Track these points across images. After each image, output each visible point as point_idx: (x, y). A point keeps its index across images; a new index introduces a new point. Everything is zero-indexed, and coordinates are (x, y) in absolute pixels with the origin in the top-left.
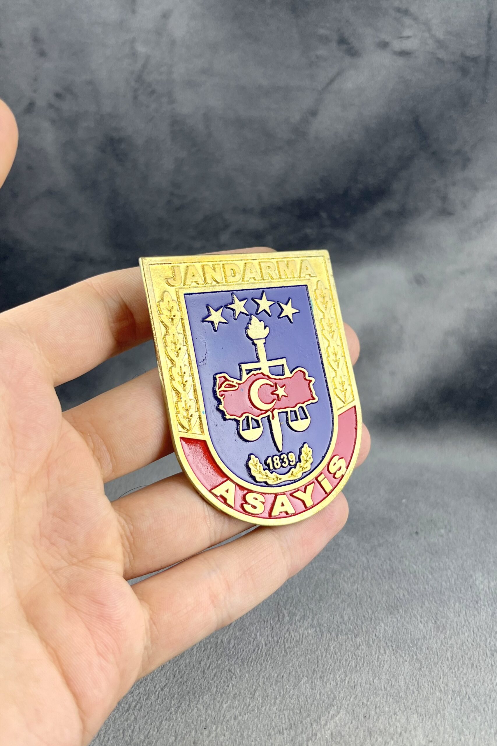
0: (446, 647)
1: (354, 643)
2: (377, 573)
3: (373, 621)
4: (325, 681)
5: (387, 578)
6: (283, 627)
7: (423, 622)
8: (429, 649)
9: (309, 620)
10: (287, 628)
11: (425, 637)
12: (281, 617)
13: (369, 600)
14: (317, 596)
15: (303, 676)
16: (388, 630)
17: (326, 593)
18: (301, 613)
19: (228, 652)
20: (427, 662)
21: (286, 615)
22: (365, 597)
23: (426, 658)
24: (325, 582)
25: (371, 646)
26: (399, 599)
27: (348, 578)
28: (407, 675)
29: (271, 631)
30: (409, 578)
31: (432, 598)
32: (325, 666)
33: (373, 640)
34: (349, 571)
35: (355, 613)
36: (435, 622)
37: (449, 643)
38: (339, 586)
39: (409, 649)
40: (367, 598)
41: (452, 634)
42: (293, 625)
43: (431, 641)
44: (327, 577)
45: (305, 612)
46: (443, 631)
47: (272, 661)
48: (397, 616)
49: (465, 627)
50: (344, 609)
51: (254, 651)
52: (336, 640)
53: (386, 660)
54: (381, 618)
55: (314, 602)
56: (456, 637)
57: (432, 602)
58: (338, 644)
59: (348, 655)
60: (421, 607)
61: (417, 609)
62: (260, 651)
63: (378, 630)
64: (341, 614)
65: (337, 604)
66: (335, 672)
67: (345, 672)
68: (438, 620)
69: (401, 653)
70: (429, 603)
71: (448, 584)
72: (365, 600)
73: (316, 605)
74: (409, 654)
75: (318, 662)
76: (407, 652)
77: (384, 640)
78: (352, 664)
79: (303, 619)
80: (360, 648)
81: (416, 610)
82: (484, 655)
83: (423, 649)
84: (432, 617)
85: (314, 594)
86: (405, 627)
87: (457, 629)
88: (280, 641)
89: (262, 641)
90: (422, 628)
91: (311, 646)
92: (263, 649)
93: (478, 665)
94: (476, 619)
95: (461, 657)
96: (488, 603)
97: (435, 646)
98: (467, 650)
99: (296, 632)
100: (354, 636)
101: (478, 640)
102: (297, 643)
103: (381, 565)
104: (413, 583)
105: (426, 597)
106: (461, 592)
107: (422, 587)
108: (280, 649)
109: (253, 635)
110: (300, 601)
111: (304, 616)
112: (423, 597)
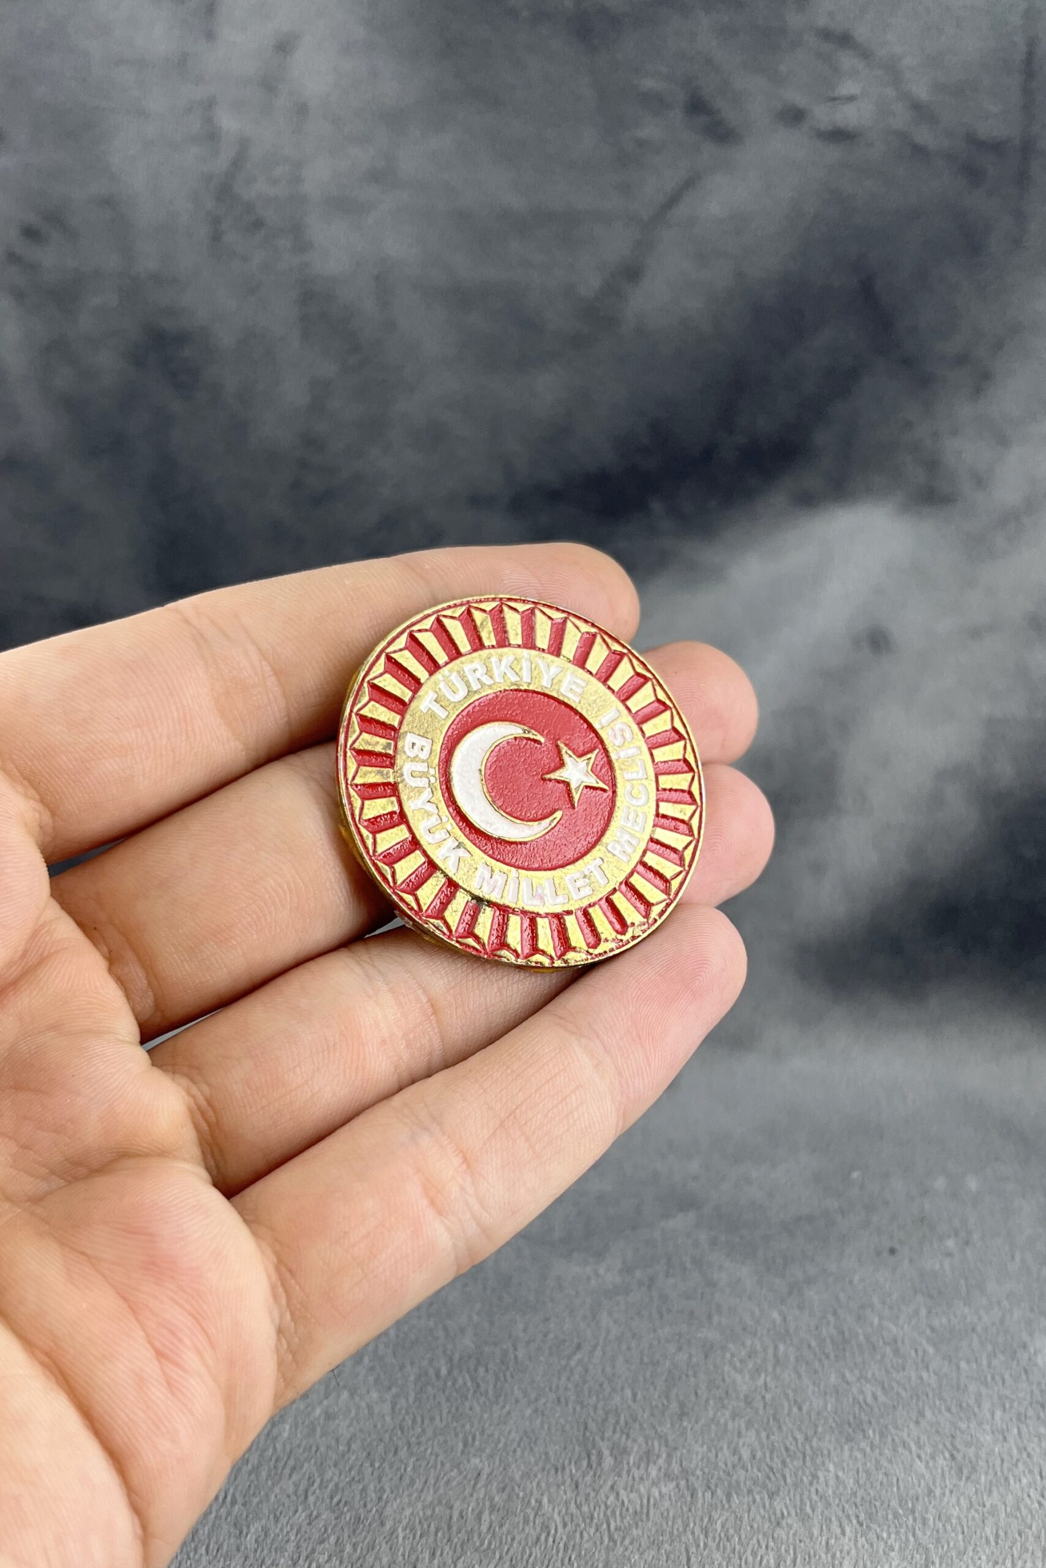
0: (981, 1514)
1: (768, 1512)
2: (809, 1346)
3: (808, 1458)
5: (832, 1356)
6: (602, 1482)
7: (923, 1456)
8: (943, 1518)
9: (661, 1462)
10: (610, 1483)
11: (931, 1491)
12: (594, 1458)
13: (795, 1410)
14: (674, 1406)
16: (844, 1477)
17: (693, 1398)
18: (640, 1446)
19: (478, 1544)
20: (940, 1549)
21: (606, 1452)
22: (786, 1404)
23: (938, 1540)
24: (690, 1373)
25: (809, 1517)
26: (864, 1406)
27: (741, 1361)
29: (573, 1491)
30: (884, 1355)
31: (940, 1400)
33: (813, 1502)
34: (744, 1345)
35: (765, 1440)
36: (952, 1455)
37: (988, 1505)
38: (723, 1380)
39: (896, 1521)
40: (790, 1405)
41: (991, 1482)
42: (624, 1475)
43: (946, 1499)
44: (694, 1360)
45: (650, 1443)
46: (973, 1477)
47: (582, 1562)
48: (863, 1445)
49: (1020, 1464)
50: (739, 1433)
51: (538, 1539)
52: (727, 1506)
53: (846, 1548)
54: (826, 1452)
55: (668, 1420)
56: (1002, 1489)
57: (940, 1411)
58: (733, 1515)
59: (758, 1541)
60: (917, 1423)
61: (908, 1427)
62: (551, 1540)
63: (822, 1479)
64: (733, 1446)
65: (722, 1421)
68: (958, 1451)
69: (879, 1530)
70: (933, 1414)
71: (974, 1366)
72: (786, 1412)
73: (673, 1425)
74: (897, 1533)
75: (689, 1560)
76: (893, 1530)
77: (837, 1501)
78: (768, 1561)
79: (645, 1460)
80: (784, 1523)
81: (906, 1430)
83: (929, 1520)
84: (944, 1445)
85: (665, 1402)
86: (883, 1470)
87: (1002, 1471)
88: (596, 1515)
89: (556, 1516)
90: (923, 1470)
91: (670, 1523)
92: (558, 1534)
95: (1017, 1536)
97: (955, 1512)
98: (1029, 1517)
99: (632, 1491)
100: (766, 1496)
102: (637, 1518)
103: (817, 1328)
104: (892, 1366)
105: (925, 1398)
106: (1004, 1383)
107: (913, 1375)
108: (598, 1534)
109: (533, 1502)
110: (636, 1419)
111: (648, 1453)
112: (918, 1400)
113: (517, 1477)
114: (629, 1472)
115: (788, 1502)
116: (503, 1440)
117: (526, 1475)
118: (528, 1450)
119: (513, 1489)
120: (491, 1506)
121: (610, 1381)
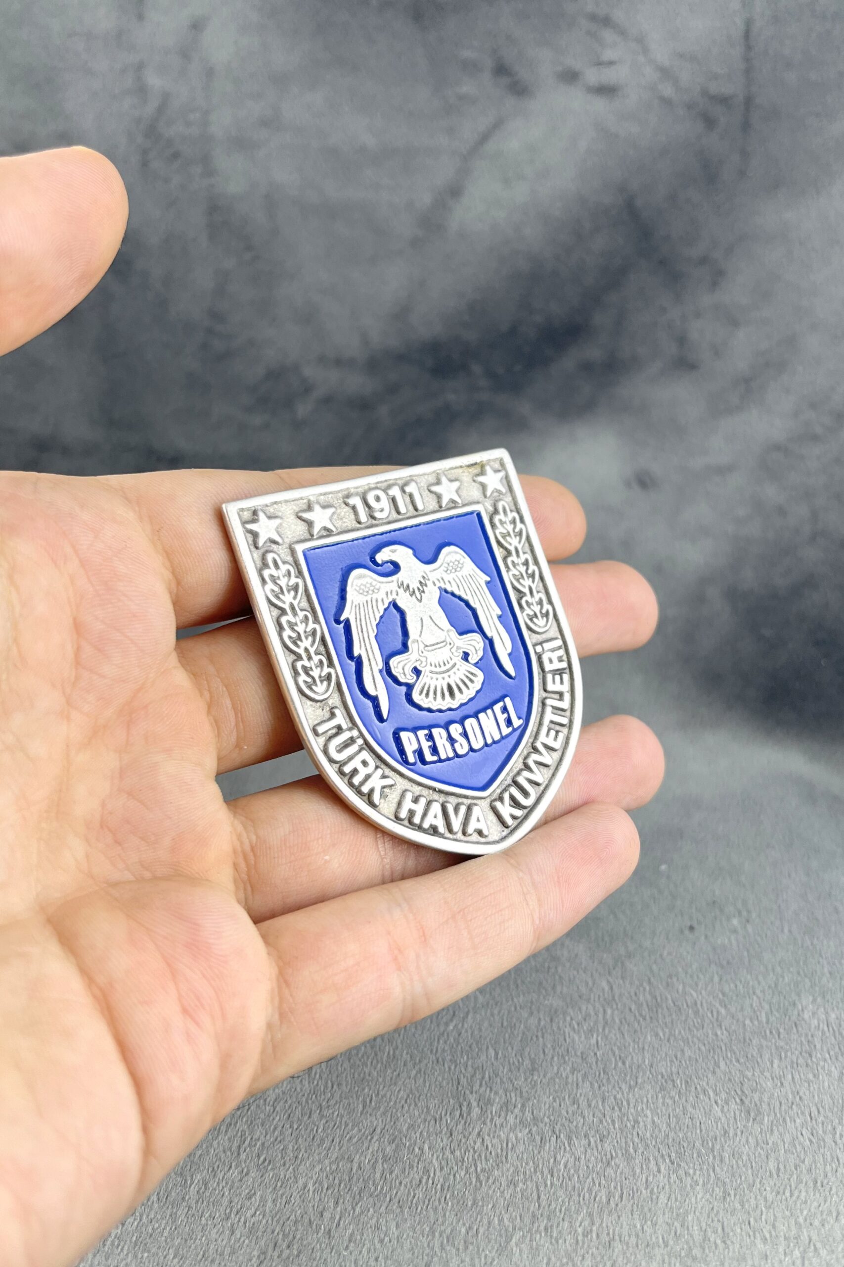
0: (765, 1150)
1: (600, 1153)
2: (630, 1010)
4: (555, 1235)
5: (648, 1018)
6: (471, 1129)
7: (719, 1102)
8: (737, 1155)
9: (516, 1111)
10: (477, 1130)
11: (726, 1132)
12: (464, 1108)
13: (620, 1064)
14: (527, 1062)
15: (514, 1228)
16: (659, 1122)
17: (542, 1056)
18: (501, 1098)
19: (372, 1190)
20: (734, 1183)
21: (474, 1104)
22: (613, 1059)
23: (733, 1175)
24: (540, 1034)
25: (632, 1157)
27: (578, 1024)
28: (701, 1213)
29: (448, 1139)
30: (687, 1016)
31: (730, 1051)
32: (553, 1206)
33: (635, 1144)
34: (580, 1009)
35: (598, 1091)
36: (741, 1100)
37: (770, 1142)
38: (565, 1040)
39: (700, 1159)
40: (616, 1059)
41: (772, 1122)
42: (489, 1124)
43: (738, 1139)
44: (542, 1023)
45: (508, 1094)
46: (758, 1119)
47: (455, 1201)
48: (673, 1093)
49: (794, 1106)
50: (577, 1085)
51: (420, 1181)
52: (568, 1148)
53: (661, 1184)
54: (645, 1100)
55: (522, 1075)
56: (781, 1128)
57: (731, 1061)
58: (573, 1157)
59: (593, 1179)
60: (714, 1072)
61: (707, 1077)
62: (430, 1182)
63: (642, 1124)
64: (572, 1097)
65: (564, 1076)
66: (571, 1216)
67: (590, 1215)
68: (747, 1096)
69: (686, 1167)
70: (726, 1064)
71: (756, 1023)
72: (613, 1066)
73: (526, 1079)
74: (701, 1169)
75: (539, 1197)
76: (697, 1167)
77: (654, 1143)
78: (601, 1197)
79: (504, 1109)
80: (613, 1163)
81: (705, 1079)
82: (833, 1158)
83: (725, 1157)
84: (736, 1091)
85: (521, 1060)
86: (689, 1115)
87: (780, 1112)
88: (466, 1159)
89: (434, 1161)
90: (720, 1114)
91: (524, 1165)
92: (437, 1177)
93: (825, 1182)
94: (812, 1088)
95: (793, 1168)
96: (829, 1054)
97: (745, 1150)
98: (803, 1152)
99: (494, 1137)
100: (599, 1139)
101: (821, 1132)
102: (499, 1160)
103: (636, 994)
104: (694, 1025)
105: (719, 1050)
106: (779, 1036)
107: (710, 1032)
108: (468, 1175)
109: (417, 1150)
110: (498, 1075)
111: (507, 1104)
112: (714, 1052)
113: (404, 1129)
114: (492, 1119)
115: (616, 1145)
116: (393, 1099)
117: (411, 1127)
118: (413, 1105)
119: (401, 1139)
120: (383, 1156)
121: (477, 1044)
